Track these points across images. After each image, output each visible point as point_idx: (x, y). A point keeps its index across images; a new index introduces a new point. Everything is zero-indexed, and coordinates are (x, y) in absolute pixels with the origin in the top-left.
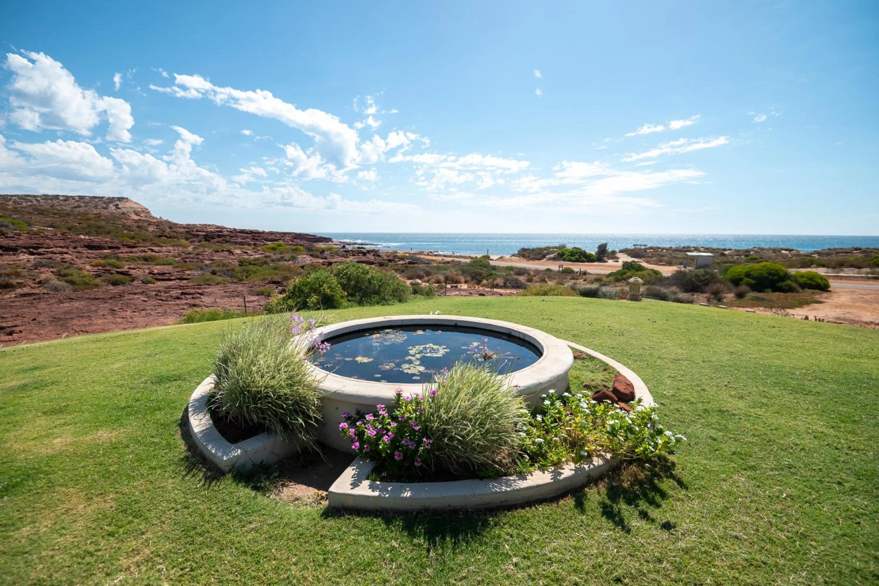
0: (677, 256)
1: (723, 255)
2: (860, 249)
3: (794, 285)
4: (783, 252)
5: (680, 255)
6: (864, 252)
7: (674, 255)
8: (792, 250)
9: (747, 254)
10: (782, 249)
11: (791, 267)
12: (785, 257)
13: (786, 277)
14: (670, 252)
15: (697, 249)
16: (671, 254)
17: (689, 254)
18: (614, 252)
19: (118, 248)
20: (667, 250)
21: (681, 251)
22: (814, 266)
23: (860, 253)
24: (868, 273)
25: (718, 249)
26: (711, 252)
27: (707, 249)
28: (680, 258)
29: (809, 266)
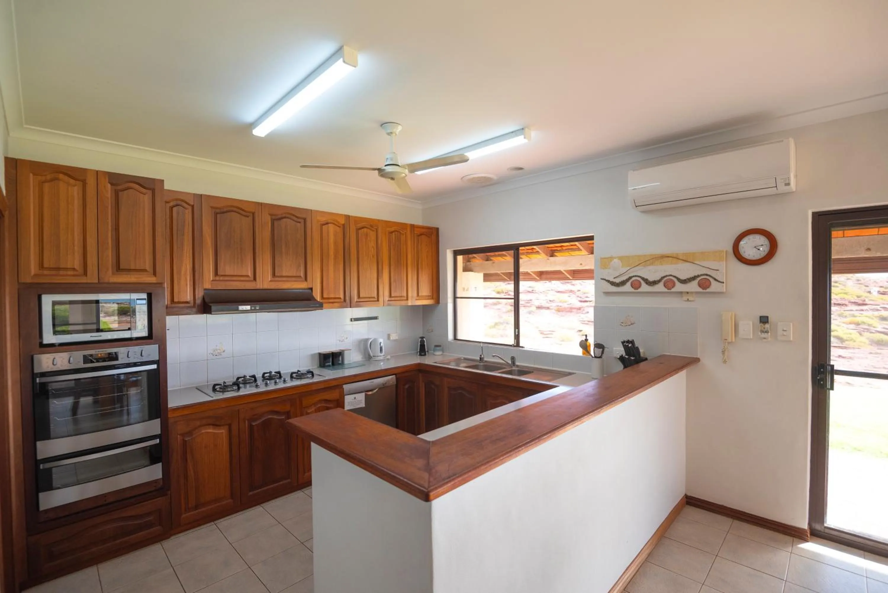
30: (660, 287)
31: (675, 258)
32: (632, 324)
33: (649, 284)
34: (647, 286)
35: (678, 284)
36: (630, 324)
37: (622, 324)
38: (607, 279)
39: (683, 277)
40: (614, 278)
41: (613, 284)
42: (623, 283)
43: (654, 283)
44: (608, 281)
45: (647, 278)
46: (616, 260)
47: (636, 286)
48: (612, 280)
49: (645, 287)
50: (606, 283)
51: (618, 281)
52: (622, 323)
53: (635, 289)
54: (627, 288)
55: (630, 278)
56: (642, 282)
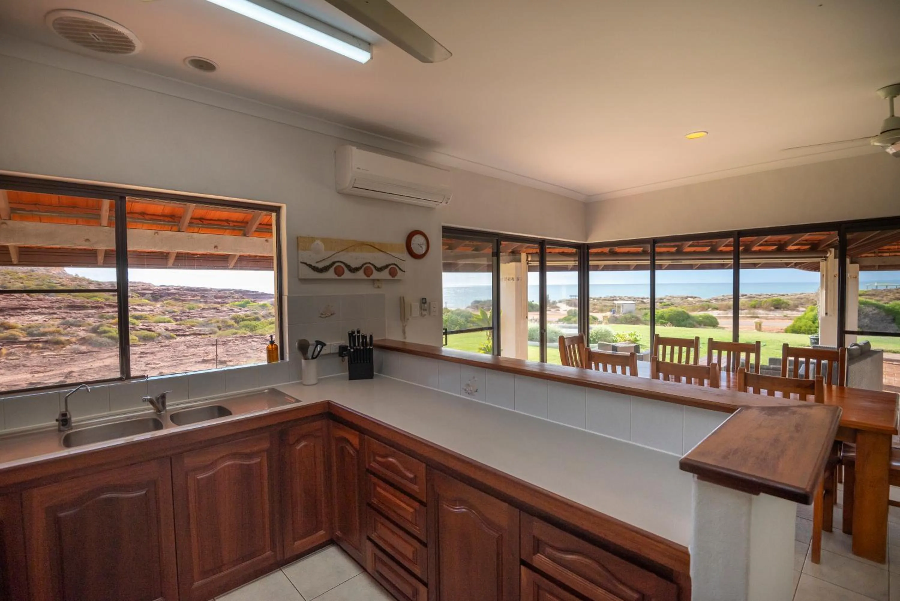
0: (606, 304)
1: (643, 302)
2: (746, 295)
3: (695, 323)
4: (689, 299)
5: (609, 303)
6: (749, 297)
7: (604, 304)
8: (695, 297)
9: (661, 301)
10: (688, 297)
11: (694, 310)
12: (690, 304)
13: (689, 317)
14: (600, 301)
15: (621, 299)
16: (601, 303)
17: (616, 302)
18: (554, 303)
19: (103, 308)
20: (598, 299)
21: (609, 300)
22: (710, 309)
23: (746, 298)
24: (746, 314)
25: (638, 298)
26: (634, 301)
27: (629, 298)
28: (609, 306)
29: (707, 310)
30: (360, 275)
31: (372, 246)
32: (332, 315)
33: (353, 271)
34: (349, 272)
35: (374, 271)
36: (330, 314)
37: (322, 316)
38: (308, 263)
39: (379, 266)
40: (317, 262)
41: (315, 269)
42: (325, 269)
43: (357, 269)
44: (310, 266)
45: (350, 264)
46: (319, 242)
47: (339, 272)
48: (314, 264)
49: (347, 275)
50: (308, 267)
51: (320, 266)
52: (322, 314)
53: (339, 276)
54: (331, 274)
55: (334, 263)
56: (346, 269)
